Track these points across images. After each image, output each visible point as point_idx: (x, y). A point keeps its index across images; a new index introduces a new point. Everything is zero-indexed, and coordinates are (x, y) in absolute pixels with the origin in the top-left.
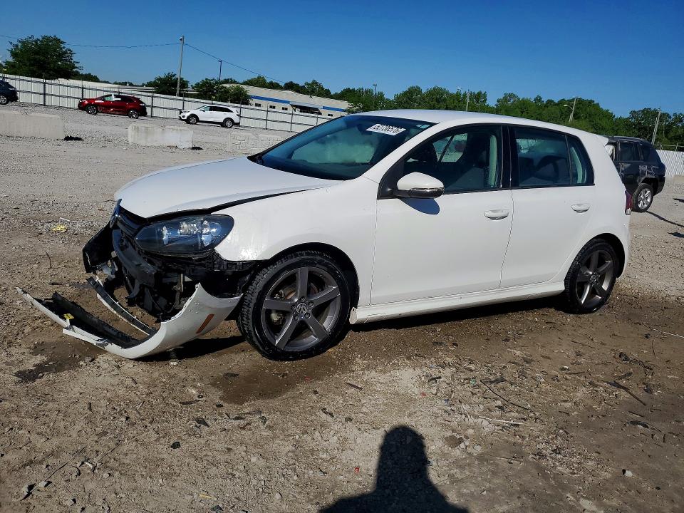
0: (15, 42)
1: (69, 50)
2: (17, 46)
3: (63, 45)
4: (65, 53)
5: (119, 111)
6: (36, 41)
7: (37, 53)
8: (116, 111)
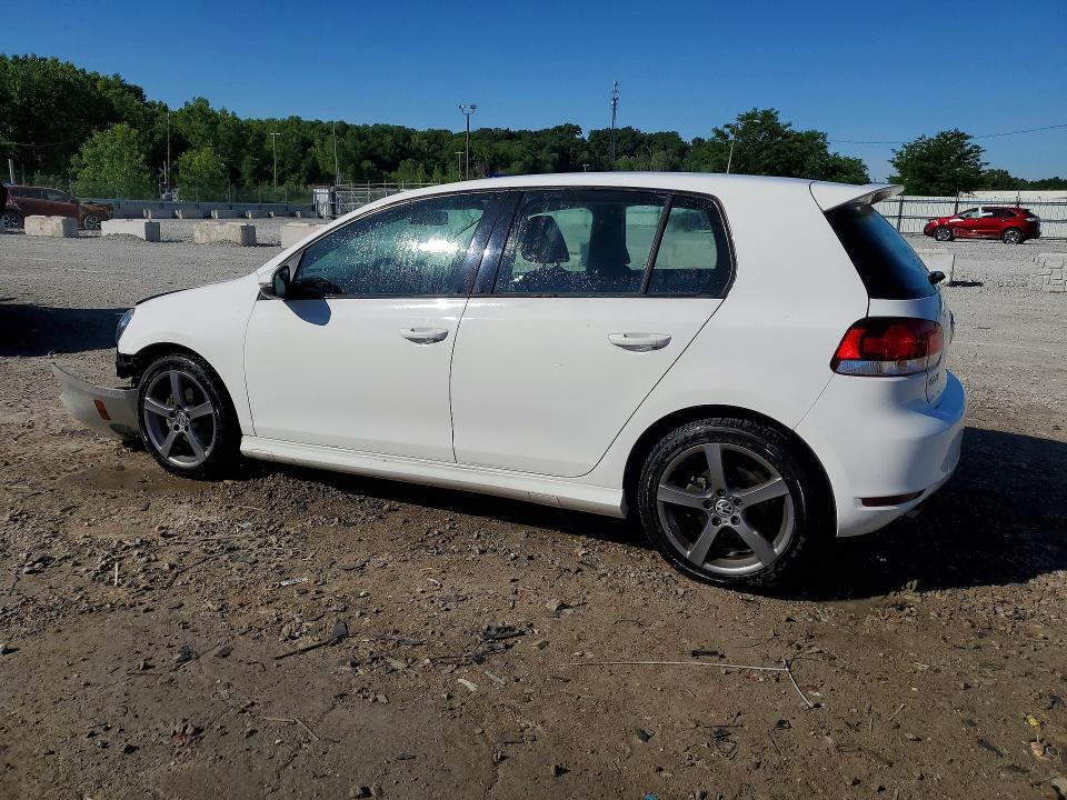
0: (900, 148)
1: (976, 147)
2: (901, 153)
3: (967, 141)
4: (970, 151)
5: (986, 233)
6: (928, 144)
7: (926, 159)
8: (982, 233)
